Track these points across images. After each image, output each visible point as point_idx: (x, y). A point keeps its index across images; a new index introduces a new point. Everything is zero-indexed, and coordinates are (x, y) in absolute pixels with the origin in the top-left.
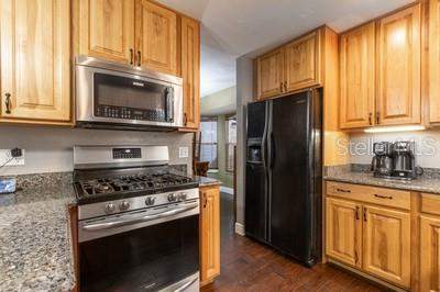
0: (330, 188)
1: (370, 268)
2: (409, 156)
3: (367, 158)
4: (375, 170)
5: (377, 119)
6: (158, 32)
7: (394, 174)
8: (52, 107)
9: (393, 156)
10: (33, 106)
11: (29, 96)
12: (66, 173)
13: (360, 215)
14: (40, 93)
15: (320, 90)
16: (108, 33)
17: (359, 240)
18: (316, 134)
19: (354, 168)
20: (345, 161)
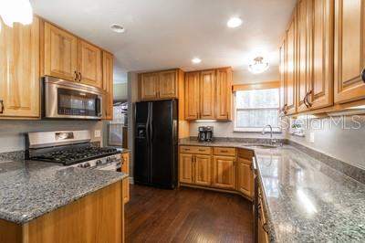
0: (182, 149)
1: (198, 182)
2: (211, 132)
3: (196, 134)
4: (199, 139)
5: (200, 116)
6: (90, 61)
7: (206, 140)
8: (28, 108)
9: (206, 132)
10: (16, 108)
11: (15, 101)
12: (20, 152)
13: (193, 160)
14: (21, 99)
15: (177, 100)
16: (61, 61)
17: (193, 171)
18: (175, 122)
19: (191, 139)
20: (187, 136)
